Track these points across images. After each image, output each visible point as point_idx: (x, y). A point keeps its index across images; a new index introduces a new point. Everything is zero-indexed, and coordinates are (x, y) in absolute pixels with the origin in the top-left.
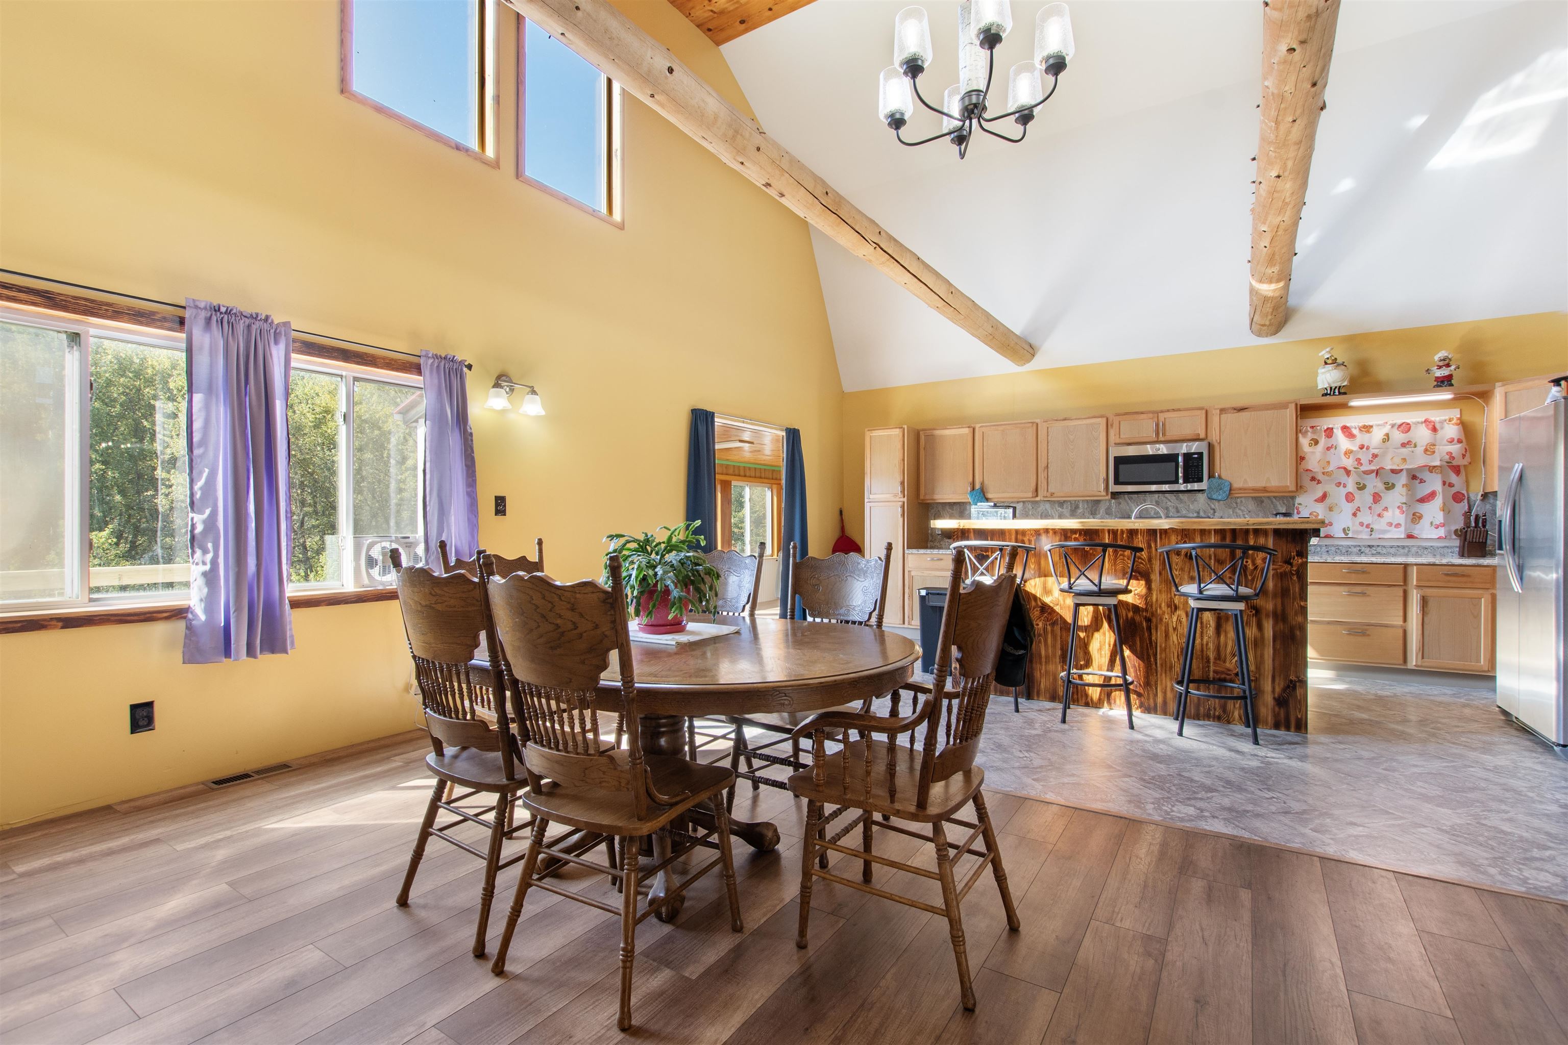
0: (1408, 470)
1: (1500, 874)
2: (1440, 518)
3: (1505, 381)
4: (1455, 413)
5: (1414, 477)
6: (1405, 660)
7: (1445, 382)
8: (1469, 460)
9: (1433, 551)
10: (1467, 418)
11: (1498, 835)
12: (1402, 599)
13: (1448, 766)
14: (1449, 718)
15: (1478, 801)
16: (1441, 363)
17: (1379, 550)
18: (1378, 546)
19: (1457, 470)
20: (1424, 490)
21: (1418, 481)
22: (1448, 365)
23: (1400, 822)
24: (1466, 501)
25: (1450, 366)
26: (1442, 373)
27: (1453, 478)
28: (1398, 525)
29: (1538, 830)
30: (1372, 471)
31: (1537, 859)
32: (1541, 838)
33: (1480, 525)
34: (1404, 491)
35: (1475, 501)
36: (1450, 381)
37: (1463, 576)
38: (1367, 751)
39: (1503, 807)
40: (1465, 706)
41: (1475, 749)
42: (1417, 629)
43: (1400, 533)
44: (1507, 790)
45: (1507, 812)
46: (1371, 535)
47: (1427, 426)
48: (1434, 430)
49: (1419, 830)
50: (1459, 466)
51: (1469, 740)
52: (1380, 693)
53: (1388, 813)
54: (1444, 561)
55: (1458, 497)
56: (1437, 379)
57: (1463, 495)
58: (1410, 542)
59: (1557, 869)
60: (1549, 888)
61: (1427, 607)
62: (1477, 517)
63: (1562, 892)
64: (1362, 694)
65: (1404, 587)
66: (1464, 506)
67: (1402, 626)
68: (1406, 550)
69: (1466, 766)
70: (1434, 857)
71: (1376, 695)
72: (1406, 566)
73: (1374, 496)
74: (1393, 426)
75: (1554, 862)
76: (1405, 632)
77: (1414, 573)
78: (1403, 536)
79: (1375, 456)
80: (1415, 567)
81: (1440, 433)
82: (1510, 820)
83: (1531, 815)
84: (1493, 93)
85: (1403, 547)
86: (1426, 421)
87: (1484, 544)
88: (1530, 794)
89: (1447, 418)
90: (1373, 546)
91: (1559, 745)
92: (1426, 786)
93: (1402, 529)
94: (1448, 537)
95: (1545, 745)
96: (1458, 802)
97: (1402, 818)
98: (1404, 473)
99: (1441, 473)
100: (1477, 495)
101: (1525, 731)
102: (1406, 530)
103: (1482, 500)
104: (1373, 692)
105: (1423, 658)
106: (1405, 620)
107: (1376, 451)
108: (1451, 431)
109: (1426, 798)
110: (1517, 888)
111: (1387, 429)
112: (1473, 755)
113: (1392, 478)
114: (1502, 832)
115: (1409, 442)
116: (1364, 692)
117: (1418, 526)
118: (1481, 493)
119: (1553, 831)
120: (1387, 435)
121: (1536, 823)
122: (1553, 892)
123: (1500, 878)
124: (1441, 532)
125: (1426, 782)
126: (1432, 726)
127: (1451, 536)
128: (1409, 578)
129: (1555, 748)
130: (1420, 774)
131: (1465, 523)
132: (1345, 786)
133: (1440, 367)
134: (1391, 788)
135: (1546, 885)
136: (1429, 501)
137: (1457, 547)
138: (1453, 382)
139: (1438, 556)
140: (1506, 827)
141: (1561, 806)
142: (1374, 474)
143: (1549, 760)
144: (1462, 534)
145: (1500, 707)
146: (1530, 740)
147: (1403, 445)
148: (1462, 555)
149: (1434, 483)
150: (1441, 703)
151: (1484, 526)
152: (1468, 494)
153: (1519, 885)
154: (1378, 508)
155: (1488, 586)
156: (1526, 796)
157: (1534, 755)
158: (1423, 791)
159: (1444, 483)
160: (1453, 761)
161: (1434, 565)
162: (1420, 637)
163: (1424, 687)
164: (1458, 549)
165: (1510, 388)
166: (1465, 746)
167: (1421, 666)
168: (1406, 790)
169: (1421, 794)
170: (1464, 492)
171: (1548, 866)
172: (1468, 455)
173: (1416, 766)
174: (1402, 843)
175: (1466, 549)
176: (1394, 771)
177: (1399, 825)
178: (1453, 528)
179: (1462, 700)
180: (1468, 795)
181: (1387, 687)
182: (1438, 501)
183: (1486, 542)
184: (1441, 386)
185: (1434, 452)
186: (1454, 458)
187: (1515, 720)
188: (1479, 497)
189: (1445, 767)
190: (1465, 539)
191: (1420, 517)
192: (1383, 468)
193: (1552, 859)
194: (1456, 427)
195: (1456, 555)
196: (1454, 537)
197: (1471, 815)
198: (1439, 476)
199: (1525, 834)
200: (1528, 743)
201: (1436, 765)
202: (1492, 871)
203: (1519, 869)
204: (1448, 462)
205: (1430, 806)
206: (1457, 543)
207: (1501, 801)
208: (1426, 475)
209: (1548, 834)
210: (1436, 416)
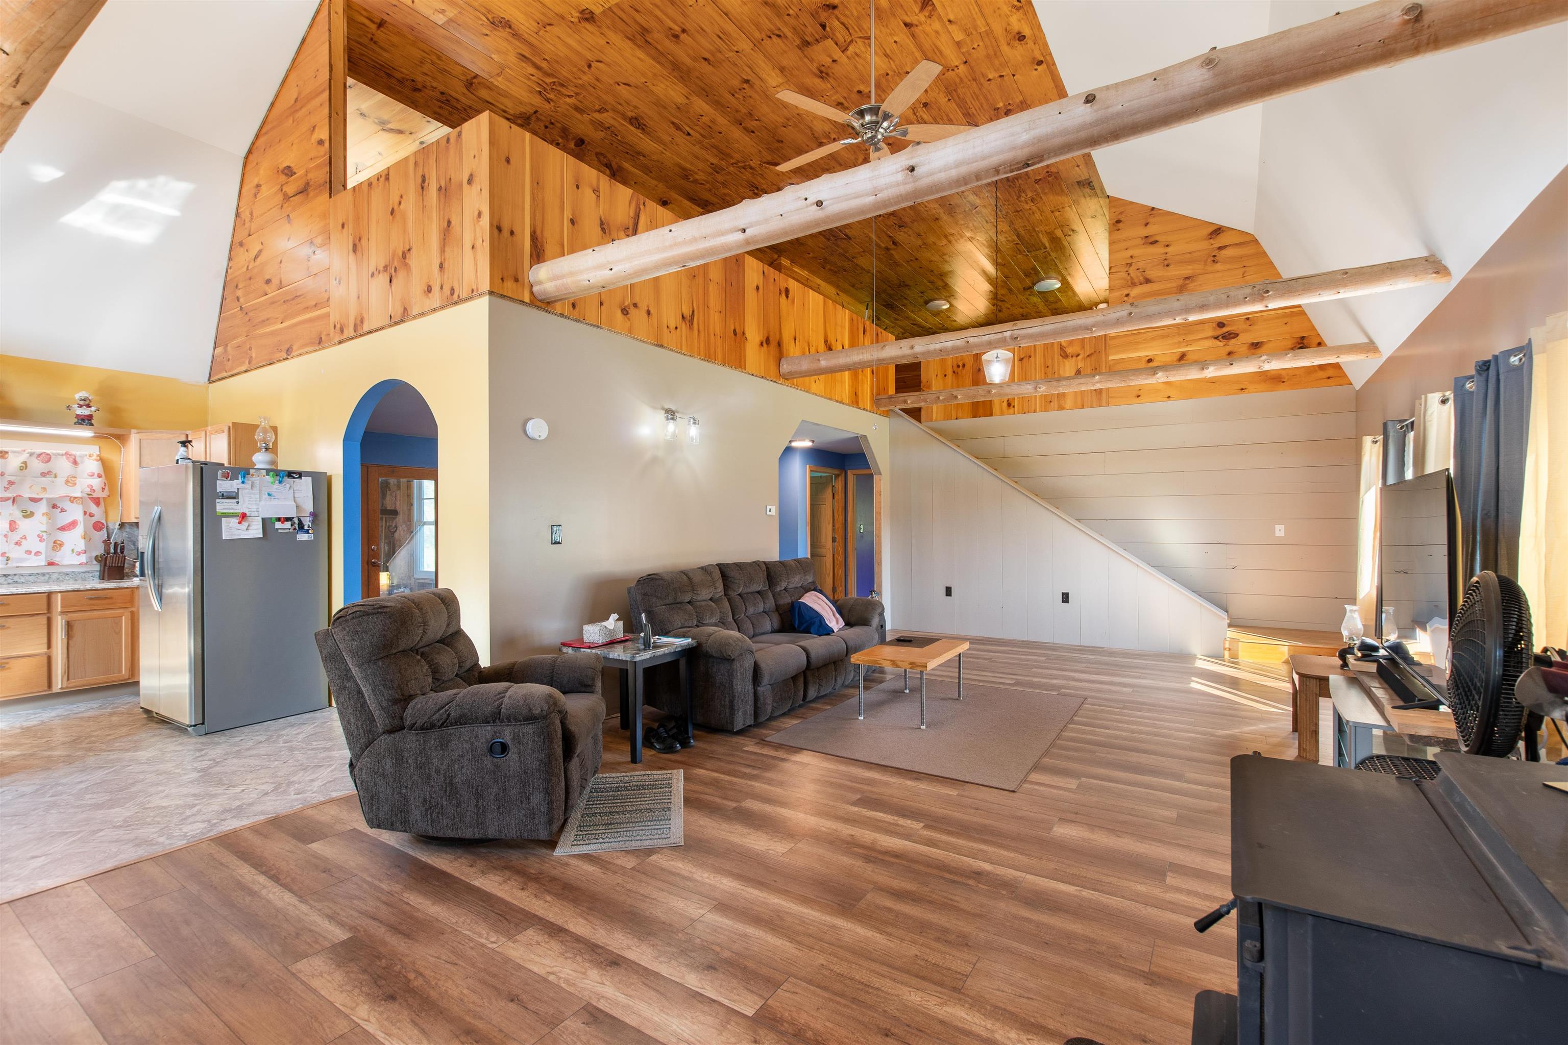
0: (47, 499)
1: (168, 839)
2: (81, 545)
3: (139, 429)
4: (94, 450)
5: (55, 506)
6: (50, 685)
7: (85, 421)
8: (108, 494)
9: (74, 576)
10: (106, 455)
11: (161, 811)
12: (46, 626)
13: (109, 773)
14: (101, 729)
15: (140, 791)
16: (82, 403)
17: (16, 578)
18: (15, 575)
19: (97, 502)
20: (65, 519)
21: (59, 510)
22: (88, 406)
23: (79, 836)
24: (105, 530)
25: (90, 407)
26: (83, 411)
27: (93, 508)
28: (37, 553)
29: (186, 796)
30: (8, 499)
31: (189, 817)
32: (190, 800)
33: (119, 551)
34: (44, 519)
35: (113, 530)
36: (90, 420)
37: (106, 598)
38: (28, 785)
39: (160, 788)
40: (112, 714)
41: (128, 750)
42: (62, 653)
43: (41, 561)
44: (160, 774)
45: (163, 791)
46: (7, 564)
47: (67, 458)
48: (75, 463)
49: (98, 835)
50: (99, 498)
51: (122, 744)
52: (26, 724)
53: (66, 833)
54: (88, 587)
55: (98, 526)
56: (77, 416)
57: (103, 524)
58: (51, 569)
59: (204, 817)
60: (201, 832)
61: (72, 631)
62: (116, 545)
63: (209, 831)
64: (5, 731)
65: (48, 615)
66: (103, 534)
67: (46, 653)
68: (47, 577)
69: (125, 767)
70: (116, 850)
71: (22, 728)
72: (49, 595)
73: (10, 524)
74: (31, 454)
75: (201, 813)
76: (49, 659)
77: (58, 602)
78: (43, 563)
79: (11, 483)
80: (59, 595)
81: (80, 467)
82: (167, 796)
83: (180, 786)
84: (122, 184)
85: (43, 574)
86: (66, 454)
87: (122, 568)
88: (177, 771)
89: (87, 453)
90: (9, 575)
91: (191, 726)
92: (95, 796)
93: (43, 557)
94: (89, 563)
95: (180, 729)
96: (124, 798)
97: (79, 832)
98: (44, 502)
99: (82, 504)
100: (115, 524)
101: (164, 721)
102: (46, 557)
103: (120, 529)
104: (18, 725)
105: (68, 679)
106: (49, 646)
107: (12, 479)
108: (93, 466)
109: (98, 806)
110: (180, 843)
111: (24, 457)
112: (128, 755)
113: (31, 507)
114: (163, 807)
115: (49, 473)
116: (7, 728)
117: (59, 554)
118: (119, 522)
119: (197, 792)
120: (25, 463)
121: (185, 790)
122: (204, 834)
123: (168, 842)
124: (83, 558)
125: (94, 793)
126: (86, 741)
127: (92, 561)
128: (53, 604)
129: (189, 729)
130: (87, 788)
131: (105, 550)
132: (15, 827)
133: (81, 406)
134: (62, 811)
135: (198, 831)
136: (69, 530)
137: (97, 571)
138: (93, 421)
139: (80, 581)
140: (165, 803)
141: (198, 772)
142: (11, 501)
143: (185, 739)
144: (102, 560)
145: (142, 708)
146: (169, 728)
147: (43, 475)
148: (102, 578)
149: (75, 513)
150: (90, 718)
151: (122, 552)
152: (107, 524)
153: (181, 840)
154: (16, 537)
155: (128, 605)
156: (174, 773)
157: (174, 739)
158: (93, 801)
159: (85, 513)
160: (113, 767)
161: (78, 591)
162: (65, 660)
163: (71, 707)
164: (98, 573)
165: (143, 436)
166: (120, 750)
167: (67, 688)
168: (77, 807)
169: (91, 805)
170: (104, 521)
171: (198, 818)
172: (107, 488)
173: (81, 782)
174: (86, 852)
175: (106, 572)
176: (61, 794)
177: (79, 839)
178: (94, 554)
179: (108, 710)
180: (132, 790)
181: (33, 716)
182: (79, 530)
183: (124, 566)
184: (81, 424)
185: (75, 484)
186: (94, 491)
187: (155, 715)
188: (117, 526)
189: (107, 774)
190: (105, 565)
191: (61, 545)
192: (20, 496)
193: (199, 811)
194: (96, 463)
195: (97, 580)
196: (95, 562)
197: (138, 805)
198: (81, 506)
199: (179, 802)
200: (168, 731)
201: (99, 775)
202: (161, 839)
203: (180, 829)
204: (88, 494)
205: (102, 812)
206: (97, 567)
207: (157, 784)
208: (67, 505)
209: (194, 795)
210: (78, 451)
